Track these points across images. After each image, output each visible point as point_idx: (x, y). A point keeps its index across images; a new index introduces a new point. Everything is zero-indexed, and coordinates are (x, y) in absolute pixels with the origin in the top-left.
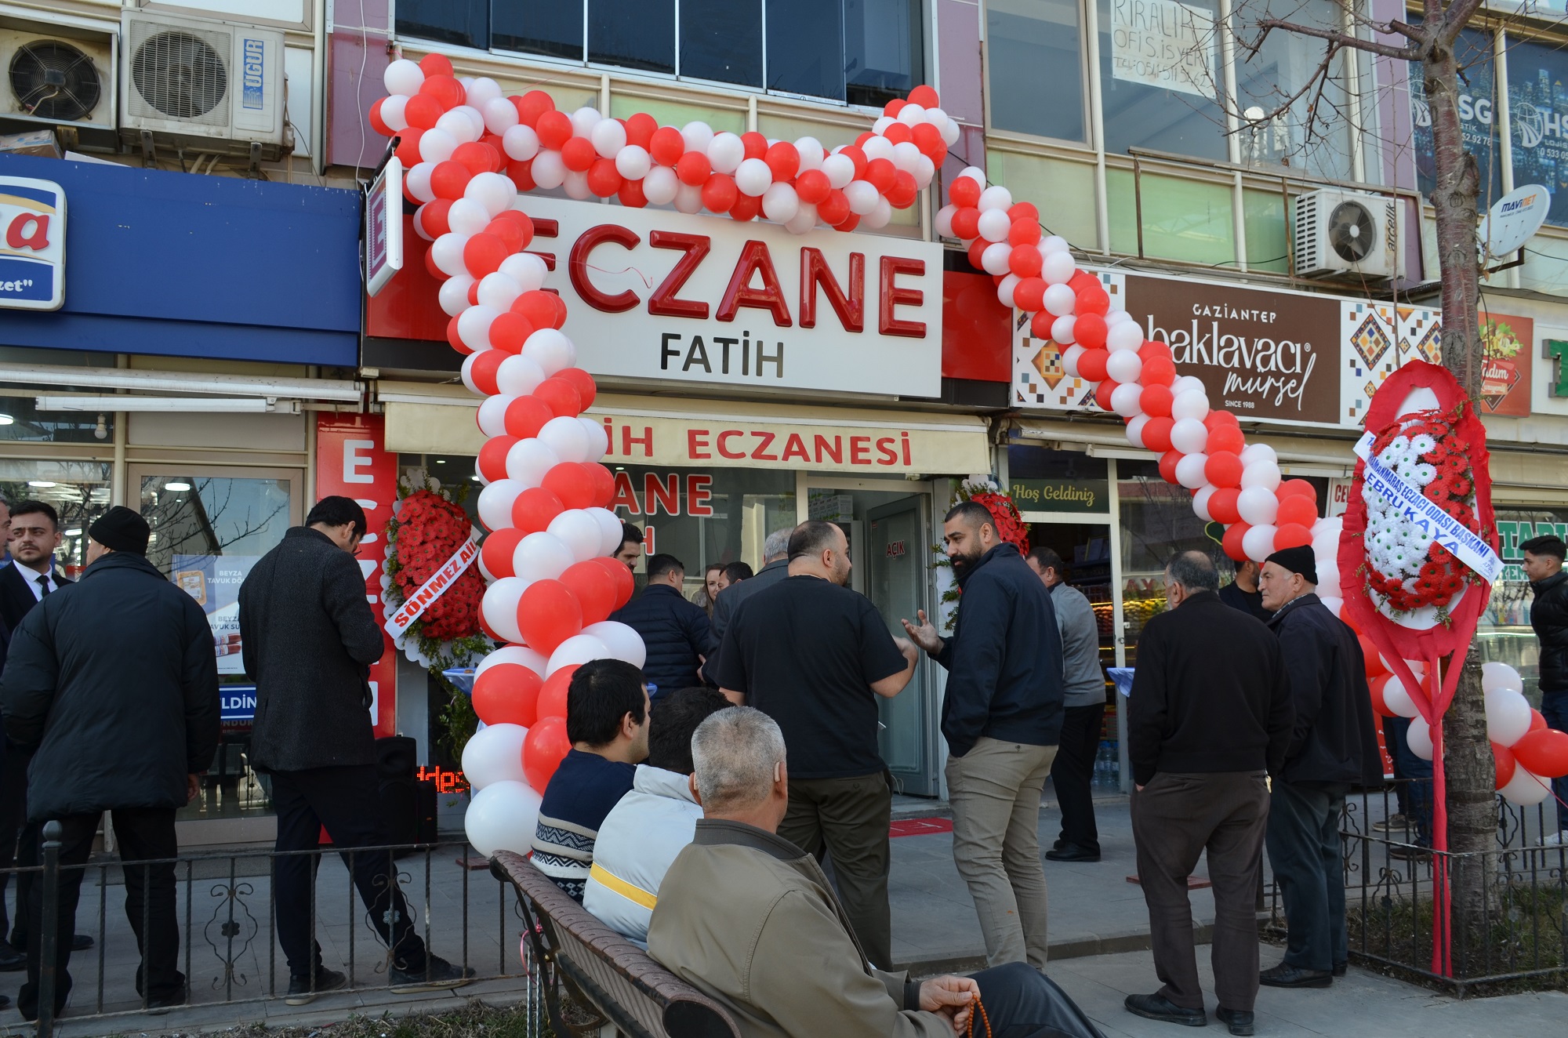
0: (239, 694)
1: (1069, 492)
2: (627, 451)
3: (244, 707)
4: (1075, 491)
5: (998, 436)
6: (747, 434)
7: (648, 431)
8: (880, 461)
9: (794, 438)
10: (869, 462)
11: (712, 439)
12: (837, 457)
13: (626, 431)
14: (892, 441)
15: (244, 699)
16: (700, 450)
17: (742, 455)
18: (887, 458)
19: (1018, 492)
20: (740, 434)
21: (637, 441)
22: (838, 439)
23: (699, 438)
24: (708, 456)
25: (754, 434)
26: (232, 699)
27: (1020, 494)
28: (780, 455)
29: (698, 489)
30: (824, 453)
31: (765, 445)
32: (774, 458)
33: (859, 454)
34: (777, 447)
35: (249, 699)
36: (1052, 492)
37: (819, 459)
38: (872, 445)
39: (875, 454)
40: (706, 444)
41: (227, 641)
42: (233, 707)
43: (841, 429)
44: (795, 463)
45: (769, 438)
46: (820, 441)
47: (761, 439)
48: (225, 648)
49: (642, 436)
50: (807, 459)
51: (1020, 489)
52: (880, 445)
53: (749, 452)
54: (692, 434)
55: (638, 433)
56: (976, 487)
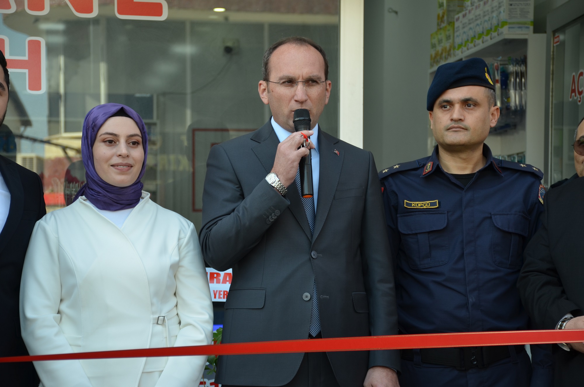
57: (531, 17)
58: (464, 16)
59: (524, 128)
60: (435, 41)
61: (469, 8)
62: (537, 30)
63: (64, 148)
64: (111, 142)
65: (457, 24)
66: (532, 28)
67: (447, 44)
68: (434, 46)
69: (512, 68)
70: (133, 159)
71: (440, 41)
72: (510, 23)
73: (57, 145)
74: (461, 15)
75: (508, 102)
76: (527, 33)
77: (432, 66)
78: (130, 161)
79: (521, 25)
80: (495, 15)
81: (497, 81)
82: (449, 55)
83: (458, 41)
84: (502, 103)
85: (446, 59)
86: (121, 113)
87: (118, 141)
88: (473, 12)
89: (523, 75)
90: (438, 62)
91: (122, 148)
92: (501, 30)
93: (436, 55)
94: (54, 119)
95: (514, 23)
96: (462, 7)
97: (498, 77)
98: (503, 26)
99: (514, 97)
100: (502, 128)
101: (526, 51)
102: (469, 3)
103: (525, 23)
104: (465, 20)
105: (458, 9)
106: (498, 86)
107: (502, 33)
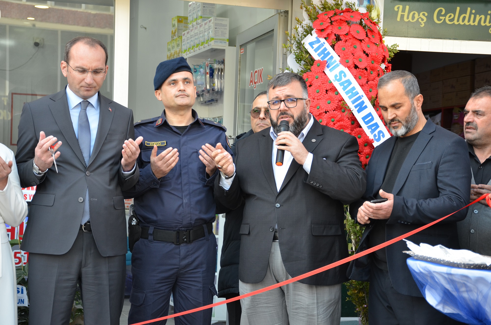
1: (467, 16)
4: (475, 15)
19: (400, 13)
27: (402, 16)
36: (445, 15)
51: (403, 11)
57: (227, 36)
58: (188, 33)
59: (222, 102)
60: (170, 47)
61: (191, 28)
62: (230, 45)
65: (183, 38)
66: (228, 43)
67: (177, 49)
69: (216, 66)
71: (173, 47)
72: (215, 39)
74: (186, 32)
75: (214, 86)
76: (225, 46)
79: (222, 41)
80: (206, 33)
81: (207, 73)
83: (184, 48)
84: (210, 86)
89: (222, 70)
92: (210, 43)
95: (217, 39)
96: (186, 28)
97: (208, 71)
98: (211, 41)
99: (217, 84)
100: (209, 101)
101: (224, 57)
102: (191, 25)
103: (224, 40)
104: (189, 36)
105: (184, 28)
106: (208, 76)
107: (211, 45)
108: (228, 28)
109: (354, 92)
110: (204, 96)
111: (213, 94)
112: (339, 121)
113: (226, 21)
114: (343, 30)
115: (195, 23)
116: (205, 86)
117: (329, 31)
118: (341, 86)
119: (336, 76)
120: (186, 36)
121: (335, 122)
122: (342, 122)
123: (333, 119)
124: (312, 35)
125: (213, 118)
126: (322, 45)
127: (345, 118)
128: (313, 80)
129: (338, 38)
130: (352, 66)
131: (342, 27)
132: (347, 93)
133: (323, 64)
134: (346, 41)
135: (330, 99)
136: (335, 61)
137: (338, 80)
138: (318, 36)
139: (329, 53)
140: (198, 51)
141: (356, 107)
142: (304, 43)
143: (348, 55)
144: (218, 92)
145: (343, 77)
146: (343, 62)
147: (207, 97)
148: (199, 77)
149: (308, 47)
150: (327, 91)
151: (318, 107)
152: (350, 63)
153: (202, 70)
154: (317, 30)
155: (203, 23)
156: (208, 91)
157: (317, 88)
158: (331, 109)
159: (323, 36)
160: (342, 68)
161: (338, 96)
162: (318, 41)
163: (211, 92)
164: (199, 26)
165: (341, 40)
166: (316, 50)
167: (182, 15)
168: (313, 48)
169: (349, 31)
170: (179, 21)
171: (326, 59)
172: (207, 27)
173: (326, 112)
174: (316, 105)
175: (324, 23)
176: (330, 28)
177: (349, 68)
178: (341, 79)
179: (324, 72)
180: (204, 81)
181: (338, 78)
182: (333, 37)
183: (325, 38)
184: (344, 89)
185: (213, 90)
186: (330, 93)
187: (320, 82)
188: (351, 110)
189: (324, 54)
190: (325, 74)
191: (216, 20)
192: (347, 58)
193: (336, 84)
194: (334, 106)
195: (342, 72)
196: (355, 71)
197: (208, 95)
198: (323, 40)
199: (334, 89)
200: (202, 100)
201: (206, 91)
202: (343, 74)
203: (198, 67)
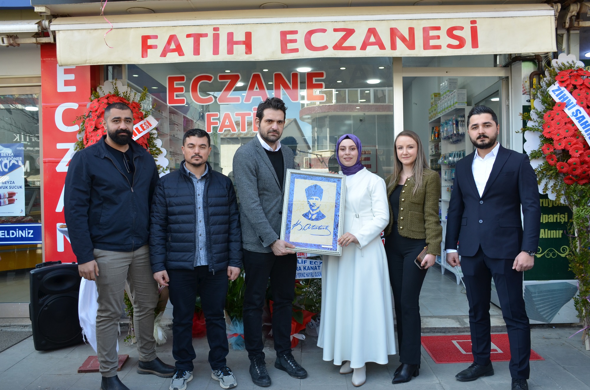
0: (14, 229)
2: (230, 51)
3: (18, 236)
5: (568, 20)
6: (330, 30)
7: (248, 35)
8: (450, 46)
9: (372, 31)
10: (438, 47)
11: (300, 37)
12: (411, 45)
13: (230, 35)
14: (461, 28)
15: (17, 231)
16: (290, 46)
17: (325, 48)
18: (456, 43)
20: (324, 31)
21: (238, 43)
22: (411, 31)
23: (289, 37)
24: (296, 50)
25: (335, 30)
26: (11, 232)
28: (359, 46)
29: (314, 82)
30: (399, 42)
31: (345, 38)
32: (353, 48)
33: (431, 41)
34: (357, 40)
35: (20, 232)
37: (393, 47)
38: (443, 33)
39: (445, 40)
40: (295, 41)
41: (7, 196)
42: (11, 236)
43: (415, 21)
44: (372, 51)
45: (349, 32)
46: (393, 32)
47: (342, 34)
48: (7, 200)
49: (243, 38)
50: (382, 47)
52: (450, 32)
53: (331, 46)
54: (284, 34)
55: (240, 36)
56: (564, 65)
57: (466, 100)
58: (441, 102)
59: (464, 141)
60: (431, 111)
61: (443, 99)
62: (468, 105)
63: (317, 155)
64: (343, 149)
65: (438, 105)
66: (466, 104)
67: (434, 112)
68: (430, 113)
69: (459, 119)
70: (352, 155)
71: (432, 111)
72: (458, 103)
73: (314, 154)
74: (439, 101)
75: (459, 132)
76: (464, 106)
77: (429, 120)
78: (351, 156)
79: (462, 103)
80: (452, 100)
81: (454, 124)
82: (436, 116)
83: (439, 111)
84: (456, 132)
85: (435, 117)
86: (347, 137)
87: (346, 149)
88: (447, 98)
89: (463, 121)
90: (432, 119)
91: (347, 151)
92: (455, 105)
93: (431, 116)
94: (314, 145)
95: (459, 103)
96: (440, 99)
97: (454, 122)
98: (456, 104)
99: (461, 130)
100: (456, 141)
101: (464, 113)
102: (442, 97)
103: (464, 103)
104: (441, 103)
105: (438, 100)
106: (455, 125)
107: (455, 106)
108: (466, 95)
109: (587, 124)
110: (453, 138)
111: (458, 136)
112: (575, 144)
113: (465, 91)
114: (579, 82)
115: (445, 95)
116: (453, 132)
117: (568, 82)
118: (577, 120)
119: (573, 113)
120: (439, 103)
121: (571, 145)
122: (578, 145)
123: (569, 143)
124: (554, 85)
125: (459, 151)
126: (562, 92)
127: (579, 143)
128: (554, 116)
129: (575, 87)
130: (586, 107)
131: (578, 80)
132: (581, 125)
133: (563, 105)
134: (581, 89)
135: (569, 129)
136: (572, 103)
137: (575, 116)
138: (560, 86)
139: (567, 98)
140: (447, 111)
141: (588, 135)
142: (549, 91)
143: (582, 99)
144: (461, 134)
145: (579, 114)
146: (580, 103)
147: (455, 138)
148: (449, 127)
149: (551, 93)
150: (566, 123)
151: (558, 135)
152: (585, 104)
153: (450, 122)
154: (559, 81)
155: (450, 94)
156: (455, 135)
157: (558, 121)
158: (568, 136)
159: (563, 85)
160: (578, 107)
161: (574, 127)
162: (559, 89)
163: (457, 135)
164: (447, 96)
165: (577, 89)
166: (557, 96)
167: (437, 92)
168: (555, 94)
169: (584, 83)
170: (435, 96)
171: (565, 102)
172: (452, 96)
173: (565, 138)
174: (557, 133)
175: (564, 77)
176: (569, 80)
177: (583, 107)
178: (577, 115)
179: (563, 110)
180: (452, 129)
181: (575, 114)
182: (571, 86)
183: (565, 87)
184: (579, 122)
185: (458, 134)
186: (569, 125)
187: (560, 118)
188: (584, 137)
189: (564, 98)
190: (565, 112)
191: (458, 91)
192: (582, 101)
193: (573, 119)
194: (571, 133)
195: (577, 110)
196: (588, 110)
197: (455, 137)
198: (563, 89)
199: (572, 122)
200: (451, 140)
201: (454, 135)
202: (579, 112)
203: (448, 121)
